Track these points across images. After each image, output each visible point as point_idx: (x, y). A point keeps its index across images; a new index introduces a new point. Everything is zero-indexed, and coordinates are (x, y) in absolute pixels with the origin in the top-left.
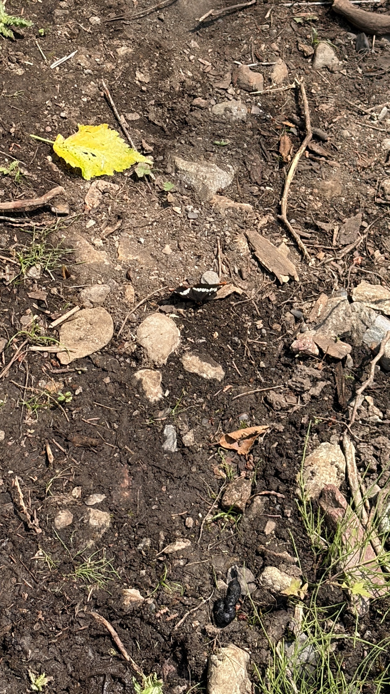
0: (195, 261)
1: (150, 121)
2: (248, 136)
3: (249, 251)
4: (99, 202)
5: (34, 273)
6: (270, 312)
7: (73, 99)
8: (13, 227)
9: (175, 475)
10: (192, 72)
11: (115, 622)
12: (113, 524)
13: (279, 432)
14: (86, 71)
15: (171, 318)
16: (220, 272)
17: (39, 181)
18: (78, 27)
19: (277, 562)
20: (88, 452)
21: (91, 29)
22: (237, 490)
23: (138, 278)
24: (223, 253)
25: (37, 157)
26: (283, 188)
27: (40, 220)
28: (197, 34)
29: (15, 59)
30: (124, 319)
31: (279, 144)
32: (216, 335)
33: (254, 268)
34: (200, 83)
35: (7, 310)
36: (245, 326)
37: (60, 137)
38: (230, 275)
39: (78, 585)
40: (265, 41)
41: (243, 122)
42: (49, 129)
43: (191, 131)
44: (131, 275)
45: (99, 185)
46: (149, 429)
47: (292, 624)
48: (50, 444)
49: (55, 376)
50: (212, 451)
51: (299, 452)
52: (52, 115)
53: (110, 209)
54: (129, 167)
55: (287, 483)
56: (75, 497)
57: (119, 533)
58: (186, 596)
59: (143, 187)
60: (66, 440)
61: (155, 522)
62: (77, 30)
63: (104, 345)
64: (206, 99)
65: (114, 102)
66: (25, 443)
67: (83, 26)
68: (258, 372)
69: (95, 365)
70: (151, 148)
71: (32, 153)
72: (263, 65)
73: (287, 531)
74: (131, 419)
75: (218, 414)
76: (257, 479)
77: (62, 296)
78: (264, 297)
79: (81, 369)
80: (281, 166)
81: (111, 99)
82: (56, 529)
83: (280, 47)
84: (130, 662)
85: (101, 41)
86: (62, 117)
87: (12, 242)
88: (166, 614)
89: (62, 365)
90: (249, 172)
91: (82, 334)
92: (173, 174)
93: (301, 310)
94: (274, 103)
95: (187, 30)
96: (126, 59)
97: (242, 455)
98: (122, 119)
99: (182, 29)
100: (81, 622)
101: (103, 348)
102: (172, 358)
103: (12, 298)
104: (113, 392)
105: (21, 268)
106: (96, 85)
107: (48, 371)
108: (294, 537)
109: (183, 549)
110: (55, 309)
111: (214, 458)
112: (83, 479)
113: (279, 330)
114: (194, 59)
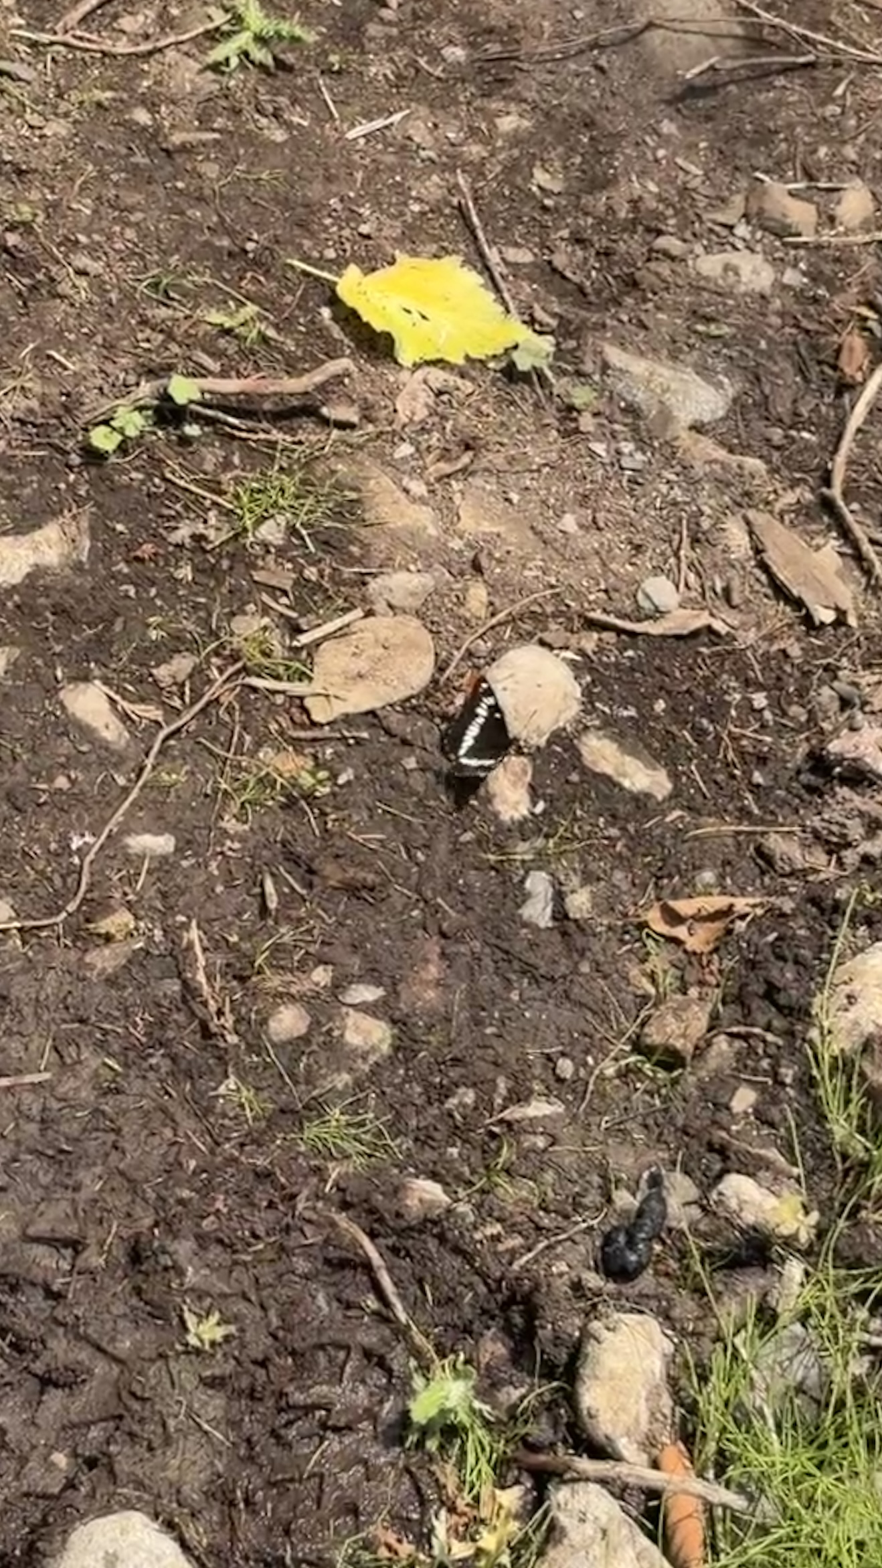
0: (626, 554)
1: (555, 270)
2: (770, 326)
3: (751, 553)
4: (426, 412)
5: (272, 532)
6: (785, 677)
7: (390, 204)
8: (233, 437)
9: (542, 971)
10: (658, 185)
11: (381, 1241)
12: (397, 1049)
13: (783, 915)
14: (423, 154)
15: (564, 659)
16: (682, 586)
17: (299, 353)
18: (413, 64)
19: (752, 1167)
20: (355, 901)
21: (444, 71)
22: (678, 1017)
23: (498, 570)
24: (693, 549)
25: (299, 306)
26: (840, 437)
27: (292, 431)
28: (678, 111)
29: (270, 108)
30: (458, 649)
31: (838, 351)
32: (660, 705)
33: (757, 587)
34: (674, 207)
35: (203, 600)
36: (727, 698)
37: (353, 271)
38: (703, 595)
39: (306, 1157)
40: (829, 141)
41: (763, 297)
42: (331, 254)
43: (645, 300)
44: (484, 562)
45: (431, 379)
46: (493, 873)
47: (775, 1292)
48: (273, 875)
49: (298, 745)
50: (627, 937)
51: (824, 956)
52: (341, 228)
53: (449, 425)
54: (500, 351)
55: (790, 1015)
56: (317, 984)
57: (407, 1070)
58: (546, 1210)
59: (527, 395)
60: (311, 871)
61: (490, 1059)
62: (413, 71)
63: (409, 692)
64: (685, 241)
65: (481, 220)
66: (218, 867)
67: (428, 62)
68: (748, 795)
69: (388, 732)
70: (554, 323)
71: (288, 299)
72: (819, 189)
73: (781, 1111)
74: (456, 849)
75: (649, 864)
76: (724, 1003)
77: (327, 586)
78: (775, 648)
79: (356, 734)
80: (839, 394)
81: (473, 212)
82: (270, 1040)
83: (859, 154)
84: (408, 1326)
85: (461, 98)
86: (360, 234)
87: (227, 465)
88: (496, 1239)
89: (314, 724)
90: (766, 397)
91: (362, 665)
92: (596, 378)
93: (855, 685)
94: (837, 268)
95: (656, 97)
96: (515, 139)
97: (695, 953)
98: (493, 255)
99: (645, 94)
100: (308, 1229)
101: (408, 699)
102: (557, 737)
103: (217, 579)
104: (421, 789)
105: (241, 518)
106: (443, 183)
107: (282, 733)
108: (797, 1126)
109: (545, 1116)
110: (310, 611)
111: (630, 951)
112: (338, 952)
113: (803, 718)
114: (665, 157)
